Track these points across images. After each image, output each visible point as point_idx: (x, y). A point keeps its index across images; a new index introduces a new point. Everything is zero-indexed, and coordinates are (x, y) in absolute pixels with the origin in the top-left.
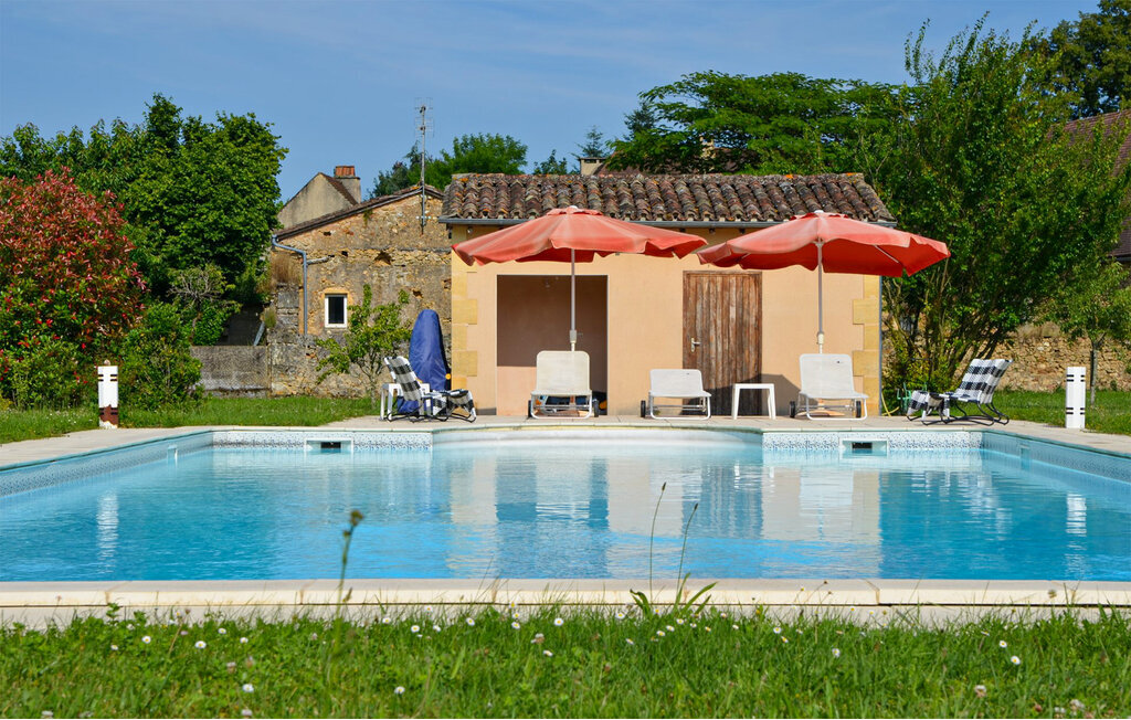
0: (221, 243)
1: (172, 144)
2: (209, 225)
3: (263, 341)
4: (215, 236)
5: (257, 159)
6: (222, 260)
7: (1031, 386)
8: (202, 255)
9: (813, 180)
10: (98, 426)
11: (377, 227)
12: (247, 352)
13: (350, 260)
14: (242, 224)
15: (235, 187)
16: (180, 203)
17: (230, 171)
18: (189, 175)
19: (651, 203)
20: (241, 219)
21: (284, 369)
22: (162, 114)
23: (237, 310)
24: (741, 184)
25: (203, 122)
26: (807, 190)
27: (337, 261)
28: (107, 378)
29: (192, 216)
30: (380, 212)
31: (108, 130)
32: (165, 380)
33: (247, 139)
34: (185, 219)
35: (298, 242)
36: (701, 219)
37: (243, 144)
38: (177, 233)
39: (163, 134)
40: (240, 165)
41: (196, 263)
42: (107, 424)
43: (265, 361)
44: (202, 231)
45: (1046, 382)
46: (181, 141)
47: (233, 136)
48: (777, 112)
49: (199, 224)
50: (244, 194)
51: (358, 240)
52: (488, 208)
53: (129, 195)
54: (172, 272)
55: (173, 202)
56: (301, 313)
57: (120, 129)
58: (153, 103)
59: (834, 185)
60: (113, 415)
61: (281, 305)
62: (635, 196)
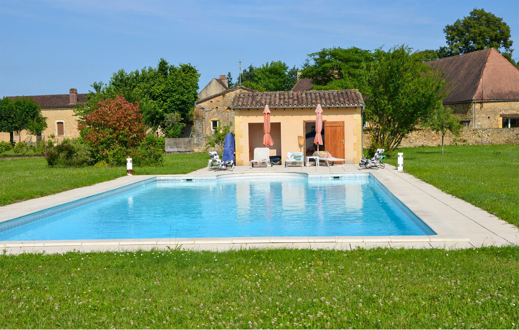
0: (180, 104)
1: (166, 74)
2: (176, 99)
3: (192, 137)
4: (178, 103)
5: (191, 78)
6: (180, 110)
7: (430, 144)
8: (175, 108)
9: (343, 92)
10: (127, 175)
11: (227, 99)
12: (187, 139)
13: (219, 109)
14: (187, 99)
15: (184, 87)
16: (168, 92)
17: (182, 82)
18: (170, 84)
19: (294, 100)
20: (186, 97)
21: (198, 145)
22: (163, 64)
23: (185, 126)
24: (322, 93)
25: (175, 67)
26: (341, 95)
27: (215, 110)
28: (129, 161)
29: (171, 96)
30: (227, 95)
31: (147, 70)
32: (152, 156)
33: (188, 71)
34: (168, 97)
35: (202, 105)
36: (307, 105)
37: (187, 73)
38: (167, 102)
39: (163, 71)
40: (186, 80)
41: (173, 111)
42: (129, 174)
43: (192, 142)
44: (174, 101)
45: (435, 143)
46: (169, 72)
47: (184, 71)
48: (350, 61)
49: (173, 99)
50: (187, 89)
51: (221, 103)
52: (245, 103)
53: (152, 90)
54: (165, 114)
55: (165, 92)
56: (204, 127)
57: (151, 70)
58: (160, 61)
59: (349, 93)
60: (132, 172)
61: (197, 125)
62: (289, 98)
